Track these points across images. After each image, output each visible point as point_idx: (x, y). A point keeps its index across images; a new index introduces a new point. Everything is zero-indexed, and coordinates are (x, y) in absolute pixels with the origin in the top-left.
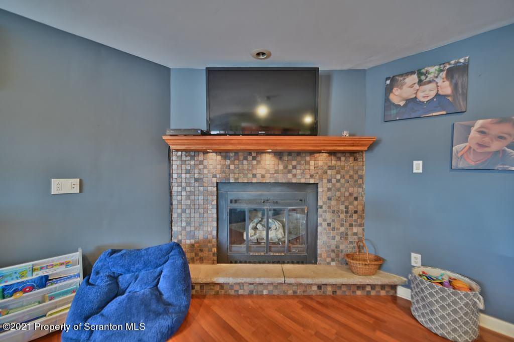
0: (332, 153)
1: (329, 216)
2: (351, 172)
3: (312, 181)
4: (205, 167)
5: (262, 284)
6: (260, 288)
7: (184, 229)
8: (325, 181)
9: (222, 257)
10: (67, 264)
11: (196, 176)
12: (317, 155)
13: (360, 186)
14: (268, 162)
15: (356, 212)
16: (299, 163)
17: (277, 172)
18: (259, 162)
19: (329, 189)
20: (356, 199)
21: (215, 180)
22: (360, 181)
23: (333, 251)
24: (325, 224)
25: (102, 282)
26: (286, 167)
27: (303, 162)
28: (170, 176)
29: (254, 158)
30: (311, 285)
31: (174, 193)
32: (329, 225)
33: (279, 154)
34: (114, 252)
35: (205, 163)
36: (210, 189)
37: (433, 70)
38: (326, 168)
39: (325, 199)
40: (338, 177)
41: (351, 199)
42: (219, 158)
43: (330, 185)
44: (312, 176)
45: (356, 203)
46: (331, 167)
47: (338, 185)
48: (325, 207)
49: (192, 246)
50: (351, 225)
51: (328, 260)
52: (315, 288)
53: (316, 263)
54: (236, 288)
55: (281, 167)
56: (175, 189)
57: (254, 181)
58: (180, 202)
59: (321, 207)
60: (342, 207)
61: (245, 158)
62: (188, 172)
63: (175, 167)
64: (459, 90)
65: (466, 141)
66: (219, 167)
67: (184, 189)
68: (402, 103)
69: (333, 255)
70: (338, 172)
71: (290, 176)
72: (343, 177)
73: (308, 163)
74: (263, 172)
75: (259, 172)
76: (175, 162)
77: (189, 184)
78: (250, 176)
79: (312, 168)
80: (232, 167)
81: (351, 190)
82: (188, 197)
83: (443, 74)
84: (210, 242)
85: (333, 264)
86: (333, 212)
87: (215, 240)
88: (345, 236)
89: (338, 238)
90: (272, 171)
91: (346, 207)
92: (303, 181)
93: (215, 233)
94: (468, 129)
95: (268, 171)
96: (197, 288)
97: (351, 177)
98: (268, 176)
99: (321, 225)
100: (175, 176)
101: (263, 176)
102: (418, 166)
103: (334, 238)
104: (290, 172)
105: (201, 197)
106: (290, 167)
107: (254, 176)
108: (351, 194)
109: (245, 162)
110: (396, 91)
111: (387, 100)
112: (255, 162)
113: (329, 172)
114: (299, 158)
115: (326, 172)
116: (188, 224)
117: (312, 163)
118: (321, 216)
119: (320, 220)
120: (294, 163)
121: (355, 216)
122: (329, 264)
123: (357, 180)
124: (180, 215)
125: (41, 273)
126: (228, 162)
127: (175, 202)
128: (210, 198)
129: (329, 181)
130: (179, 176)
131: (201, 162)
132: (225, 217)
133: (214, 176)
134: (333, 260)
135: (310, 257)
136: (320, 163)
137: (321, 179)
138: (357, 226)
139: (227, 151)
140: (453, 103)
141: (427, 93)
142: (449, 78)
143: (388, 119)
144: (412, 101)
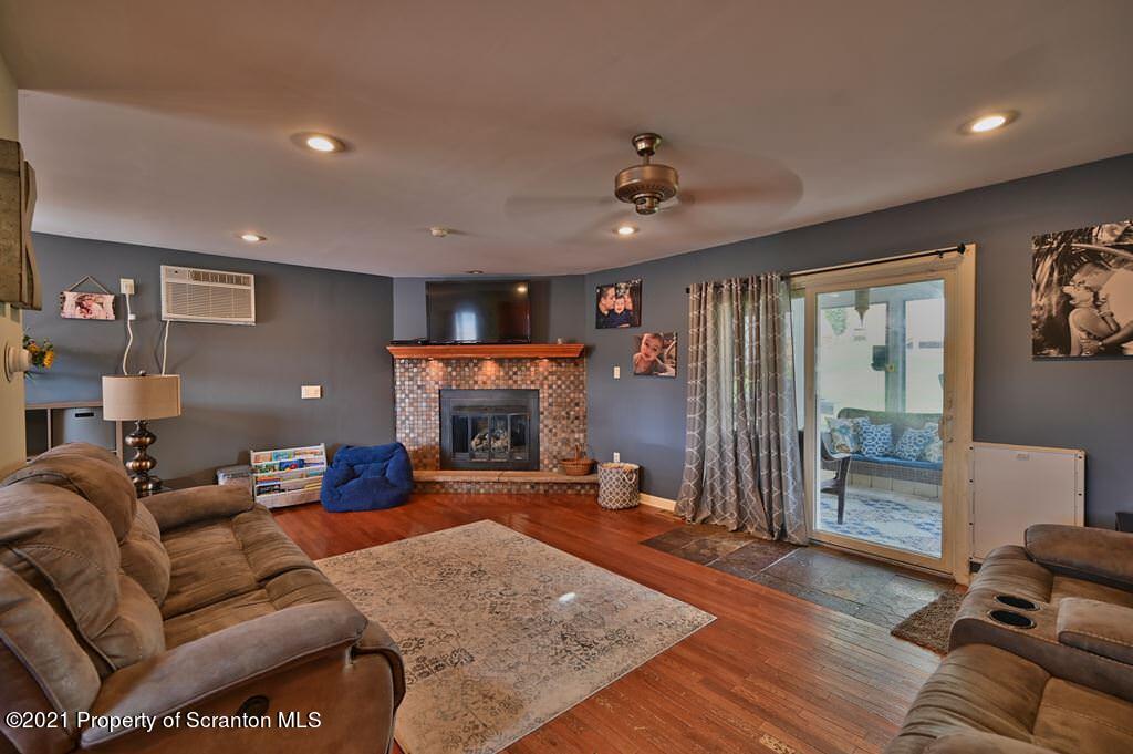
0: (551, 359)
1: (549, 422)
2: (572, 378)
3: (533, 387)
4: (428, 374)
5: (478, 483)
6: (478, 487)
7: (408, 435)
8: (546, 387)
9: (445, 464)
10: (315, 454)
11: (419, 383)
12: (537, 361)
13: (581, 391)
14: (489, 369)
15: (577, 418)
16: (520, 369)
17: (498, 378)
18: (480, 369)
19: (550, 396)
20: (577, 405)
21: (437, 387)
22: (581, 387)
23: (555, 457)
24: (546, 430)
25: (343, 467)
26: (507, 373)
27: (523, 368)
28: (394, 383)
29: (475, 365)
30: (525, 483)
31: (398, 400)
32: (550, 431)
33: (499, 361)
34: (348, 447)
35: (428, 370)
36: (433, 396)
37: (623, 285)
38: (546, 374)
39: (546, 404)
40: (559, 382)
41: (572, 405)
42: (441, 365)
43: (550, 391)
44: (532, 382)
45: (577, 408)
46: (551, 373)
47: (559, 391)
48: (546, 413)
49: (416, 452)
50: (573, 431)
51: (551, 466)
52: (528, 487)
53: (538, 470)
54: (455, 486)
55: (502, 374)
56: (398, 396)
57: (476, 387)
58: (403, 409)
59: (542, 413)
60: (563, 413)
61: (467, 365)
62: (411, 379)
63: (398, 374)
65: (639, 351)
66: (441, 374)
67: (407, 396)
68: (606, 313)
69: (555, 461)
70: (559, 378)
71: (511, 382)
72: (564, 383)
73: (528, 369)
74: (484, 378)
75: (480, 378)
76: (399, 370)
77: (411, 392)
78: (471, 382)
79: (533, 374)
80: (454, 374)
81: (572, 395)
82: (411, 404)
83: (628, 291)
84: (433, 447)
85: (555, 470)
86: (555, 418)
87: (438, 447)
88: (566, 442)
89: (559, 444)
90: (493, 378)
91: (568, 413)
92: (524, 387)
93: (437, 439)
94: (640, 340)
95: (489, 378)
96: (420, 486)
97: (572, 382)
98: (489, 382)
99: (543, 431)
100: (398, 383)
101: (484, 383)
102: (617, 372)
103: (556, 444)
104: (510, 378)
105: (424, 404)
106: (511, 373)
107: (476, 382)
108: (572, 400)
109: (467, 369)
110: (603, 301)
111: (598, 308)
112: (476, 369)
113: (550, 378)
114: (520, 365)
115: (546, 378)
116: (412, 430)
117: (533, 369)
118: (542, 422)
119: (541, 426)
120: (515, 369)
121: (576, 421)
122: (551, 470)
123: (578, 386)
124: (403, 422)
125: (298, 458)
126: (450, 369)
127: (399, 409)
128: (433, 405)
129: (550, 387)
130: (403, 383)
131: (424, 370)
132: (448, 423)
133: (437, 383)
134: (555, 467)
135: (533, 464)
136: (541, 369)
137: (542, 385)
138: (579, 432)
139: (448, 359)
140: (632, 318)
141: (619, 308)
142: (631, 295)
143: (599, 326)
144: (612, 311)
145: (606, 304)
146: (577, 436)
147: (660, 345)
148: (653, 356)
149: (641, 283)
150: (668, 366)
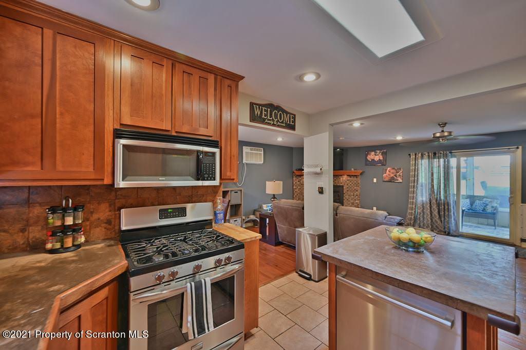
0: (348, 175)
1: (347, 197)
3: (341, 185)
11: (302, 183)
12: (343, 176)
13: (358, 186)
19: (348, 188)
24: (346, 200)
27: (338, 178)
28: (293, 183)
37: (378, 151)
38: (346, 180)
39: (346, 191)
40: (350, 183)
41: (355, 191)
44: (341, 183)
45: (357, 192)
46: (348, 180)
47: (351, 186)
48: (346, 194)
50: (355, 200)
56: (294, 187)
60: (352, 194)
62: (299, 182)
64: (385, 159)
65: (386, 173)
67: (297, 187)
68: (370, 160)
72: (352, 183)
73: (340, 179)
76: (294, 179)
77: (299, 186)
81: (355, 188)
82: (299, 190)
86: (349, 195)
88: (353, 203)
91: (354, 194)
92: (338, 185)
94: (386, 170)
97: (355, 183)
102: (375, 180)
103: (349, 204)
108: (355, 189)
110: (369, 156)
111: (366, 158)
115: (346, 182)
117: (341, 179)
118: (345, 197)
120: (335, 179)
121: (357, 197)
123: (358, 184)
124: (296, 196)
127: (295, 192)
129: (348, 185)
130: (296, 183)
136: (344, 179)
137: (345, 184)
138: (358, 200)
140: (383, 163)
141: (377, 158)
142: (382, 154)
143: (367, 165)
144: (373, 160)
145: (370, 157)
146: (357, 201)
147: (395, 172)
148: (392, 175)
149: (386, 151)
150: (399, 179)
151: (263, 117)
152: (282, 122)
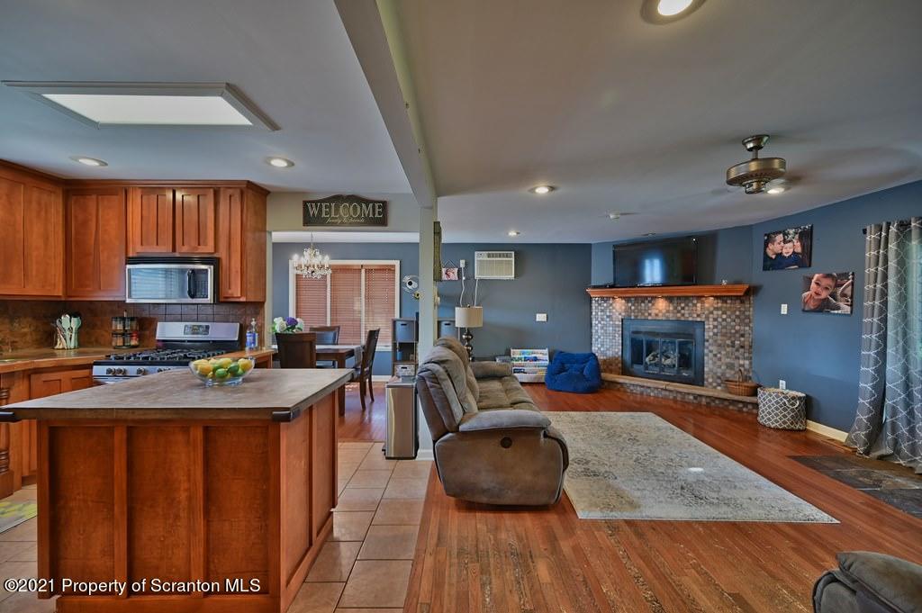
0: (716, 297)
1: (714, 349)
2: (738, 313)
3: (699, 319)
4: (614, 308)
5: (649, 388)
6: (649, 391)
7: (599, 349)
8: (711, 320)
9: (625, 371)
10: (543, 354)
11: (608, 314)
12: (704, 299)
13: (747, 325)
14: (660, 304)
15: (742, 347)
16: (687, 305)
17: (668, 311)
18: (653, 305)
19: (715, 327)
20: (743, 336)
21: (620, 317)
22: (747, 321)
23: (719, 378)
24: (711, 355)
25: (558, 364)
26: (675, 308)
27: (690, 304)
28: (591, 313)
29: (649, 302)
30: (689, 394)
31: (593, 325)
32: (715, 355)
33: (670, 299)
34: (562, 352)
35: (614, 305)
36: (617, 323)
37: (792, 231)
38: (712, 309)
39: (711, 334)
40: (724, 316)
41: (737, 335)
42: (624, 301)
43: (716, 323)
44: (698, 316)
45: (742, 339)
46: (717, 309)
47: (724, 323)
48: (710, 341)
49: (605, 361)
50: (738, 358)
51: (714, 384)
52: (691, 397)
53: (703, 385)
54: (632, 388)
55: (671, 308)
56: (593, 322)
57: (650, 318)
58: (597, 331)
59: (708, 341)
60: (728, 342)
61: (643, 302)
62: (602, 311)
63: (594, 308)
64: (807, 250)
65: (809, 290)
66: (623, 308)
67: (600, 322)
68: (774, 257)
69: (719, 381)
70: (724, 313)
71: (679, 315)
72: (729, 317)
73: (695, 305)
74: (657, 311)
75: (653, 312)
76: (594, 305)
77: (603, 319)
78: (646, 314)
79: (699, 309)
80: (633, 308)
81: (737, 328)
82: (602, 328)
83: (797, 236)
84: (617, 359)
85: (719, 388)
86: (720, 345)
87: (620, 359)
88: (730, 366)
89: (723, 367)
90: (664, 311)
91: (733, 343)
92: (690, 319)
93: (620, 353)
94: (810, 279)
95: (660, 311)
96: (606, 384)
97: (738, 317)
98: (660, 314)
99: (708, 355)
100: (594, 313)
101: (657, 315)
102: (784, 309)
103: (720, 367)
104: (679, 312)
105: (611, 328)
106: (679, 308)
107: (650, 314)
108: (737, 332)
109: (643, 305)
110: (771, 246)
111: (765, 253)
112: (650, 305)
113: (715, 312)
114: (687, 301)
115: (712, 313)
116: (602, 345)
117: (699, 305)
118: (707, 348)
119: (706, 351)
120: (683, 305)
121: (742, 350)
122: (715, 387)
123: (745, 319)
124: (597, 340)
125: (534, 355)
126: (630, 305)
127: (594, 331)
128: (617, 329)
129: (715, 320)
130: (597, 313)
131: (611, 305)
132: (628, 343)
133: (620, 314)
134: (719, 385)
135: (698, 380)
136: (707, 305)
137: (707, 318)
138: (744, 359)
139: (629, 297)
140: (803, 260)
141: (788, 250)
142: (800, 239)
143: (765, 268)
144: (779, 255)
145: (774, 249)
146: (741, 362)
147: (832, 284)
148: (824, 294)
149: (812, 227)
150: (842, 304)
151: (324, 215)
152: (359, 217)
